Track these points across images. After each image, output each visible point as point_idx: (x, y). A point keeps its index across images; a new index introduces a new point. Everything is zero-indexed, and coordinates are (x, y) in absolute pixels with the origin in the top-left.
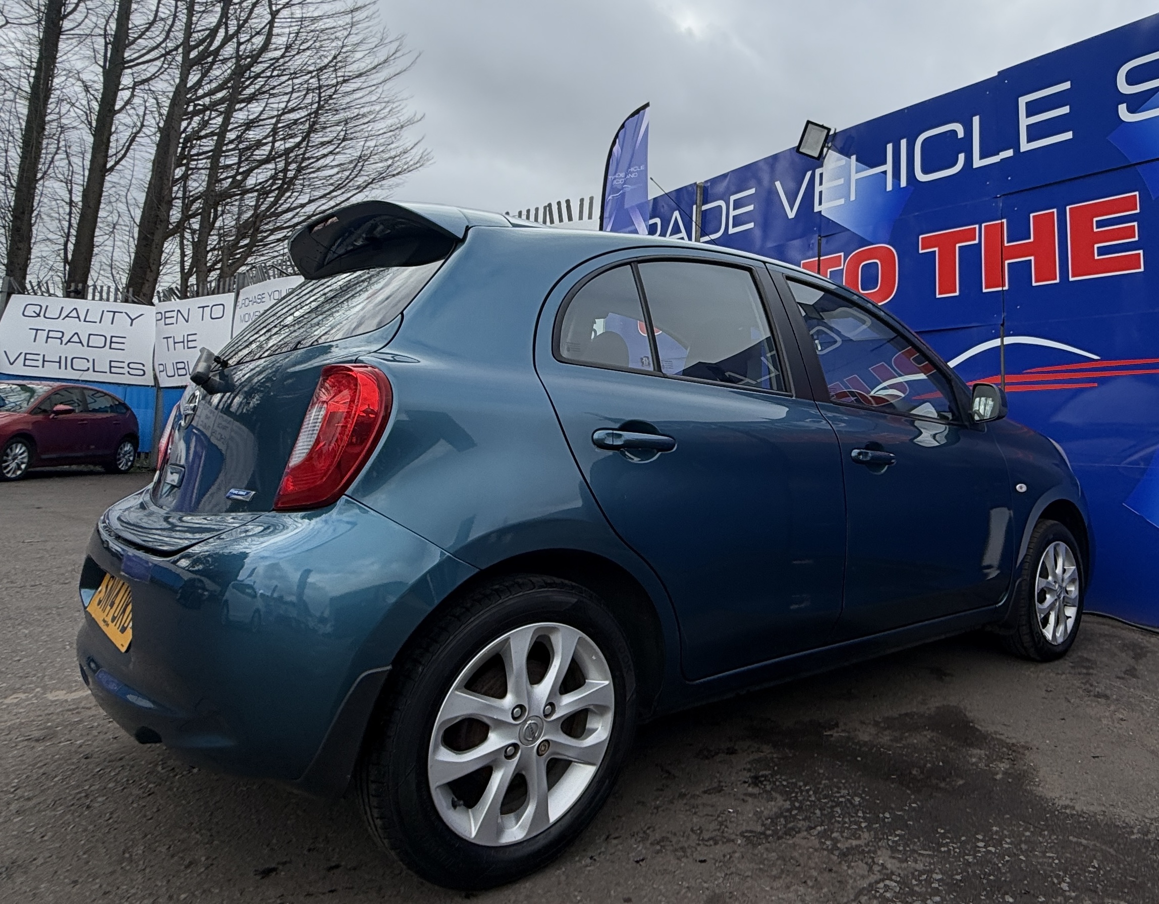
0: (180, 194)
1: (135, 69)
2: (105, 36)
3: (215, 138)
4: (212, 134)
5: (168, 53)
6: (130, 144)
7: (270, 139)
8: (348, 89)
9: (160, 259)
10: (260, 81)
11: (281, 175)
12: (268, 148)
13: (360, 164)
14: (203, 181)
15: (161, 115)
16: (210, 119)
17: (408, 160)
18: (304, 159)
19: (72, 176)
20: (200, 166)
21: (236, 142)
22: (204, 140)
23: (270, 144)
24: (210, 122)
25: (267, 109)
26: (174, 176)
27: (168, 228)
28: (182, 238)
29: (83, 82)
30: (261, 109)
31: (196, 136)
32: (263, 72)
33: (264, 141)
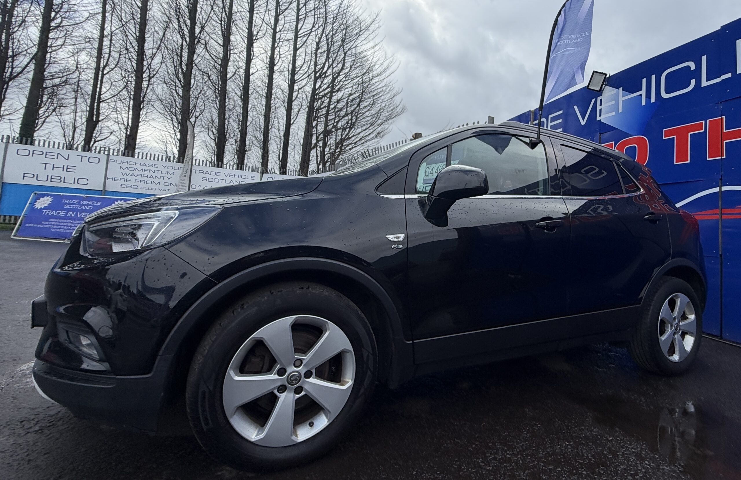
0: (315, 132)
1: (299, 83)
2: (288, 71)
4: (325, 107)
5: (309, 75)
6: (298, 114)
7: (346, 107)
8: (373, 83)
9: (309, 158)
10: (341, 83)
11: (350, 121)
12: (345, 110)
14: (323, 126)
15: (307, 100)
17: (398, 110)
18: (358, 114)
21: (334, 109)
22: (323, 110)
25: (344, 94)
26: (313, 125)
27: (311, 146)
28: (317, 149)
30: (342, 94)
31: (320, 108)
32: (342, 78)
33: (343, 108)
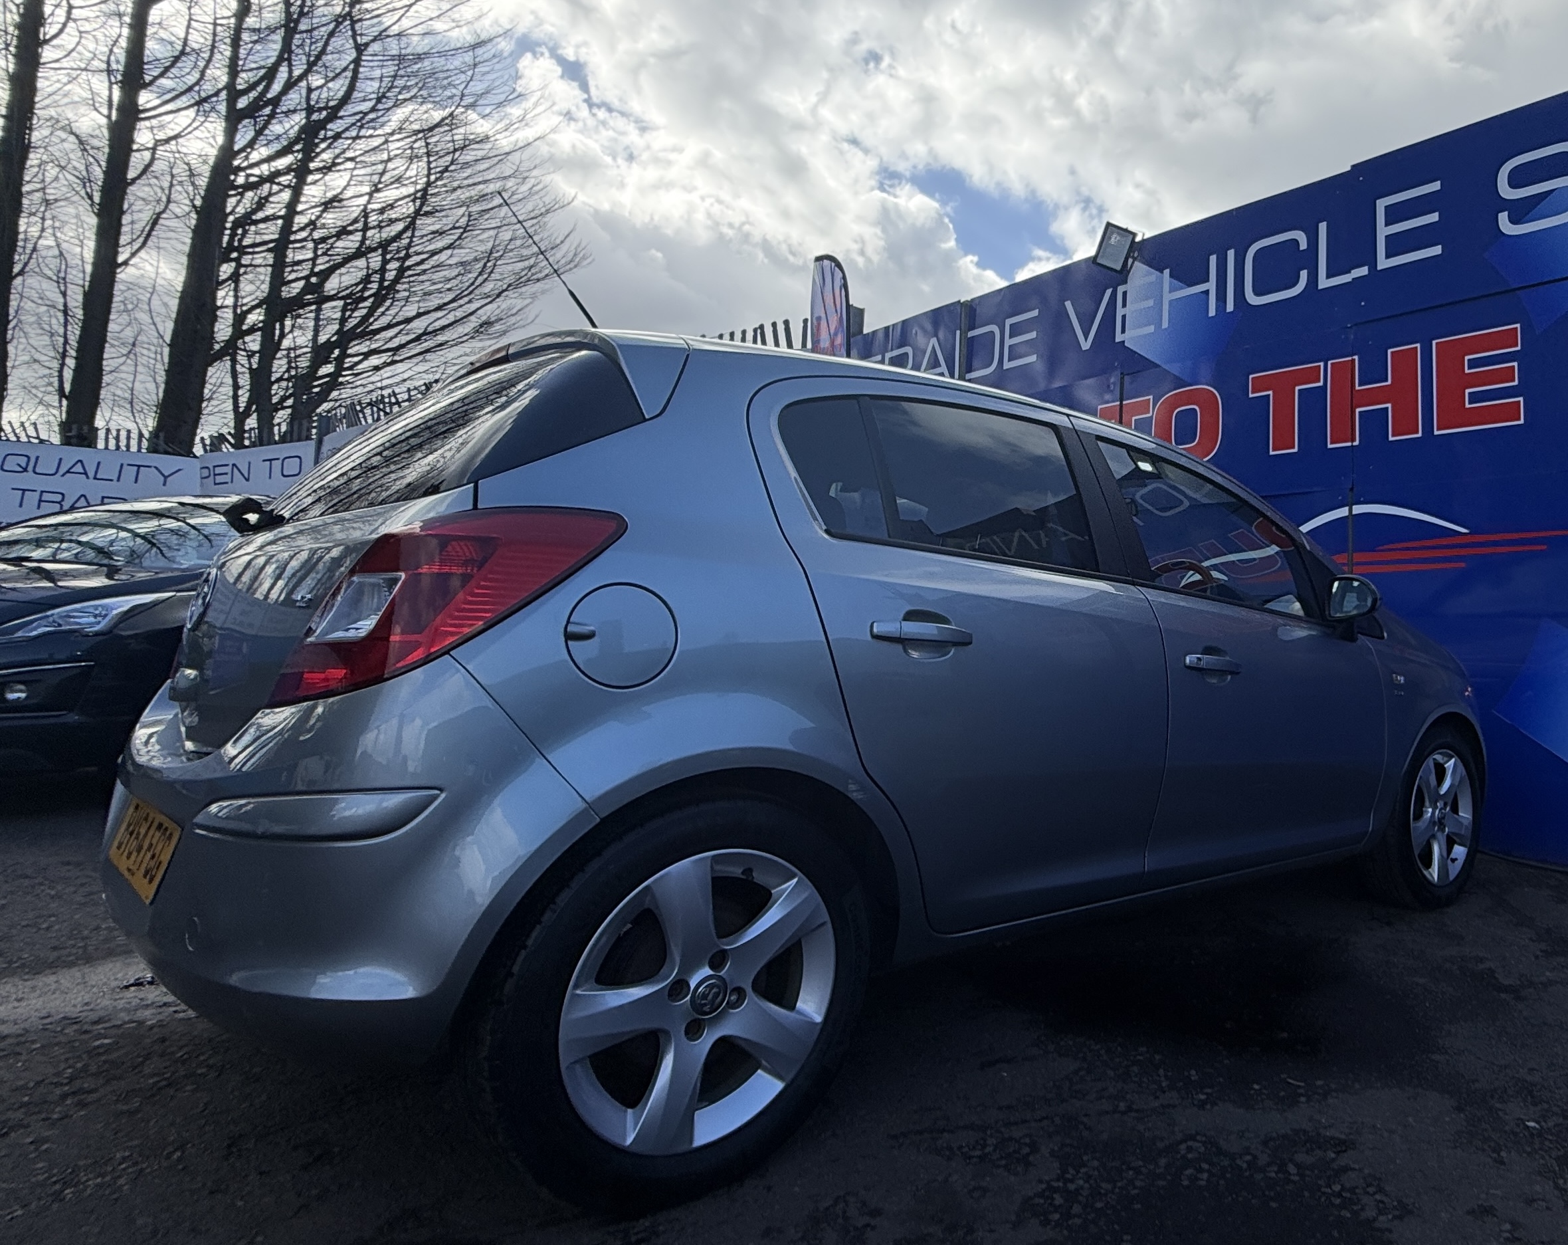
1: (154, 122)
2: (109, 72)
3: (280, 222)
4: (274, 217)
5: (205, 100)
6: (152, 228)
7: (360, 225)
8: (469, 158)
9: (202, 393)
10: (342, 144)
11: (376, 277)
12: (358, 237)
13: (489, 264)
14: (263, 282)
15: (196, 187)
16: (270, 194)
17: (557, 257)
18: (408, 256)
19: (66, 272)
20: (256, 262)
21: (308, 230)
22: (262, 226)
23: (360, 234)
24: (271, 199)
25: (352, 183)
26: (219, 276)
27: (212, 349)
28: (234, 362)
29: (77, 136)
30: (345, 183)
31: (250, 219)
32: (347, 129)
33: (350, 228)
